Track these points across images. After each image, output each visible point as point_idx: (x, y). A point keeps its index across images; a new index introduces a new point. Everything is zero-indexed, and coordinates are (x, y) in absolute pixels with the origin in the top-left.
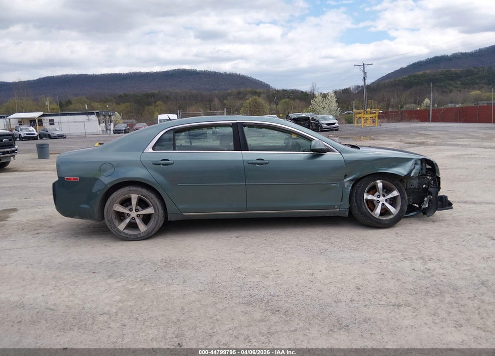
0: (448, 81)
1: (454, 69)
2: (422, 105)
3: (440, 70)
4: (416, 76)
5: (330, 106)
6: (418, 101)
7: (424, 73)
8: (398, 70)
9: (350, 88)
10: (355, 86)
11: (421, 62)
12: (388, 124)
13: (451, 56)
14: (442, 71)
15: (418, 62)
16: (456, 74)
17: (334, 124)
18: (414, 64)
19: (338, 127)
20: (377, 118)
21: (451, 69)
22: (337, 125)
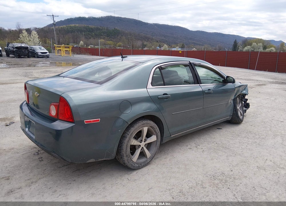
0: (88, 32)
1: (90, 26)
2: (79, 44)
3: (83, 25)
4: (70, 27)
5: (34, 41)
6: (75, 41)
7: (75, 25)
8: (59, 21)
9: (30, 28)
10: (34, 28)
11: (72, 18)
12: (77, 55)
13: (88, 18)
14: (84, 26)
15: (71, 18)
16: (92, 29)
17: (46, 53)
18: (68, 19)
19: (49, 55)
20: (71, 51)
21: (89, 26)
22: (48, 54)
